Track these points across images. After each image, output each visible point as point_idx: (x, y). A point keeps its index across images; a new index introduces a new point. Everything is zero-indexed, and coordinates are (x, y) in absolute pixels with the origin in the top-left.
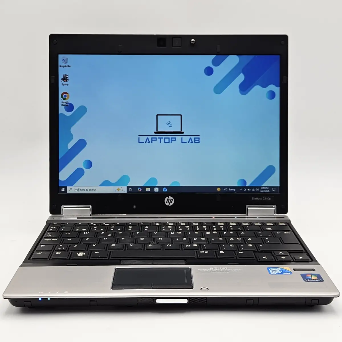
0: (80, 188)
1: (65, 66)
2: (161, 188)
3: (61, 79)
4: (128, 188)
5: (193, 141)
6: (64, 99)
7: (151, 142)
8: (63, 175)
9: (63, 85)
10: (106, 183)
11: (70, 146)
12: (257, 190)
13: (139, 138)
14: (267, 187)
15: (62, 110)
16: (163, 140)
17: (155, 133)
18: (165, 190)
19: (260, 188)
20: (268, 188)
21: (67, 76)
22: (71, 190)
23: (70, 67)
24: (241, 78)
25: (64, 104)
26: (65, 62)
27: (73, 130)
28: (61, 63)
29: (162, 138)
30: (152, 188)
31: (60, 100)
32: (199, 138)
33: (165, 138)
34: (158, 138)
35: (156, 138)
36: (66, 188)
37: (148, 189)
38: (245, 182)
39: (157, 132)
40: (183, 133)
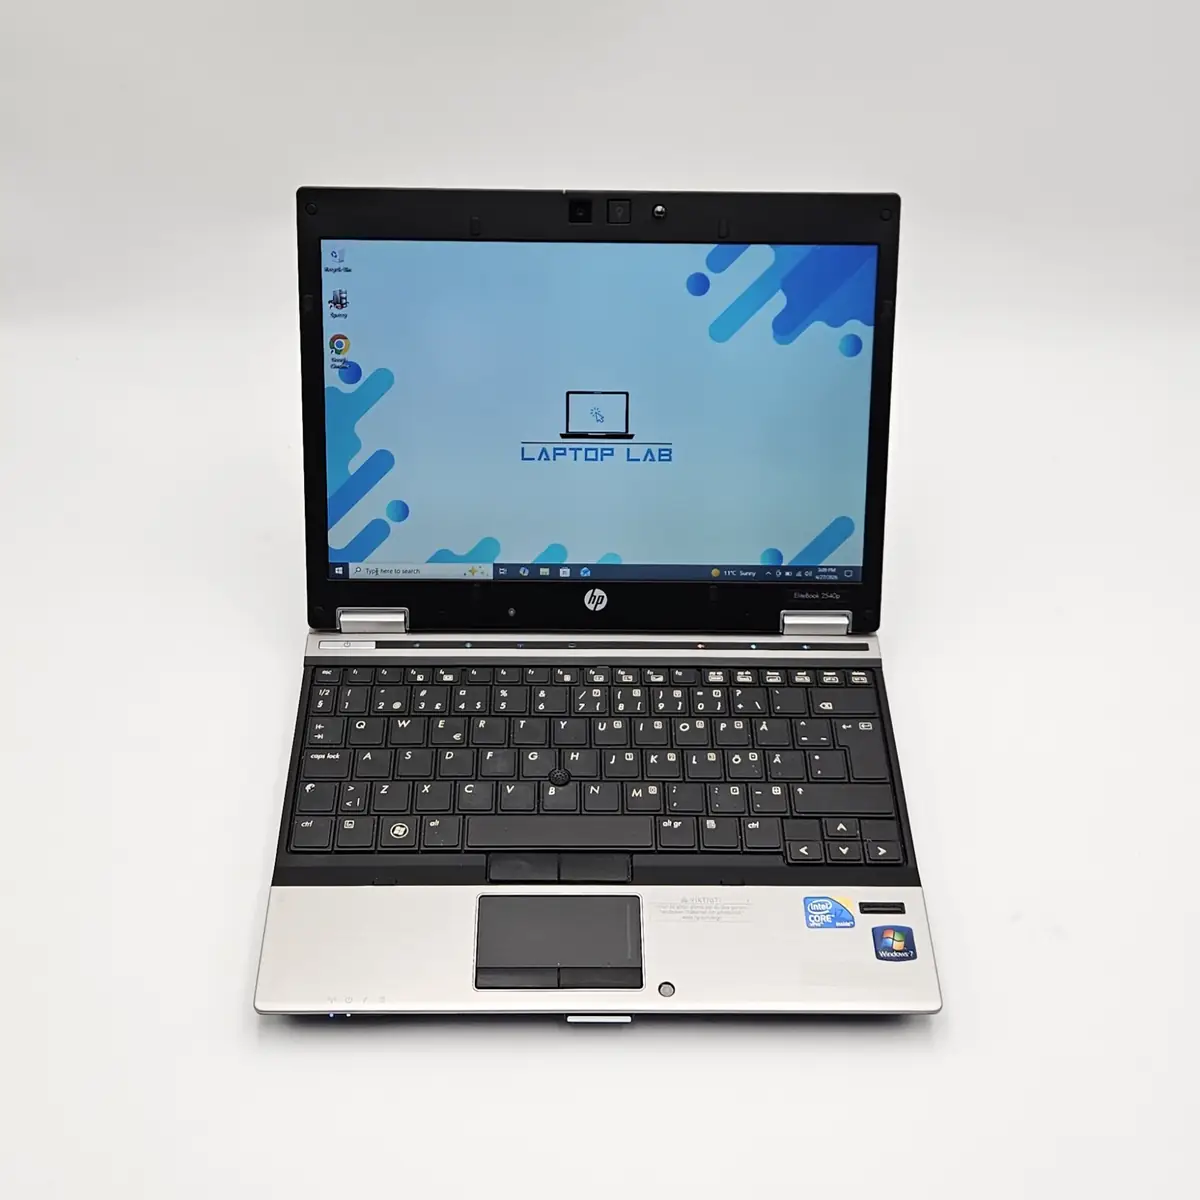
0: (380, 567)
1: (339, 270)
2: (575, 567)
3: (330, 302)
4: (496, 567)
5: (656, 458)
6: (338, 352)
7: (551, 457)
8: (338, 537)
9: (334, 316)
10: (442, 556)
11: (355, 465)
12: (808, 574)
13: (523, 449)
14: (833, 567)
15: (332, 378)
16: (581, 454)
17: (563, 436)
18: (585, 573)
19: (815, 569)
20: (834, 570)
21: (344, 295)
22: (358, 571)
23: (350, 271)
24: (778, 302)
25: (339, 364)
26: (337, 259)
27: (361, 428)
28: (327, 261)
29: (581, 449)
30: (555, 568)
31: (328, 354)
32: (670, 450)
33: (587, 450)
34: (570, 449)
35: (564, 449)
36: (345, 567)
37: (544, 572)
38: (780, 557)
39: (568, 436)
40: (631, 437)
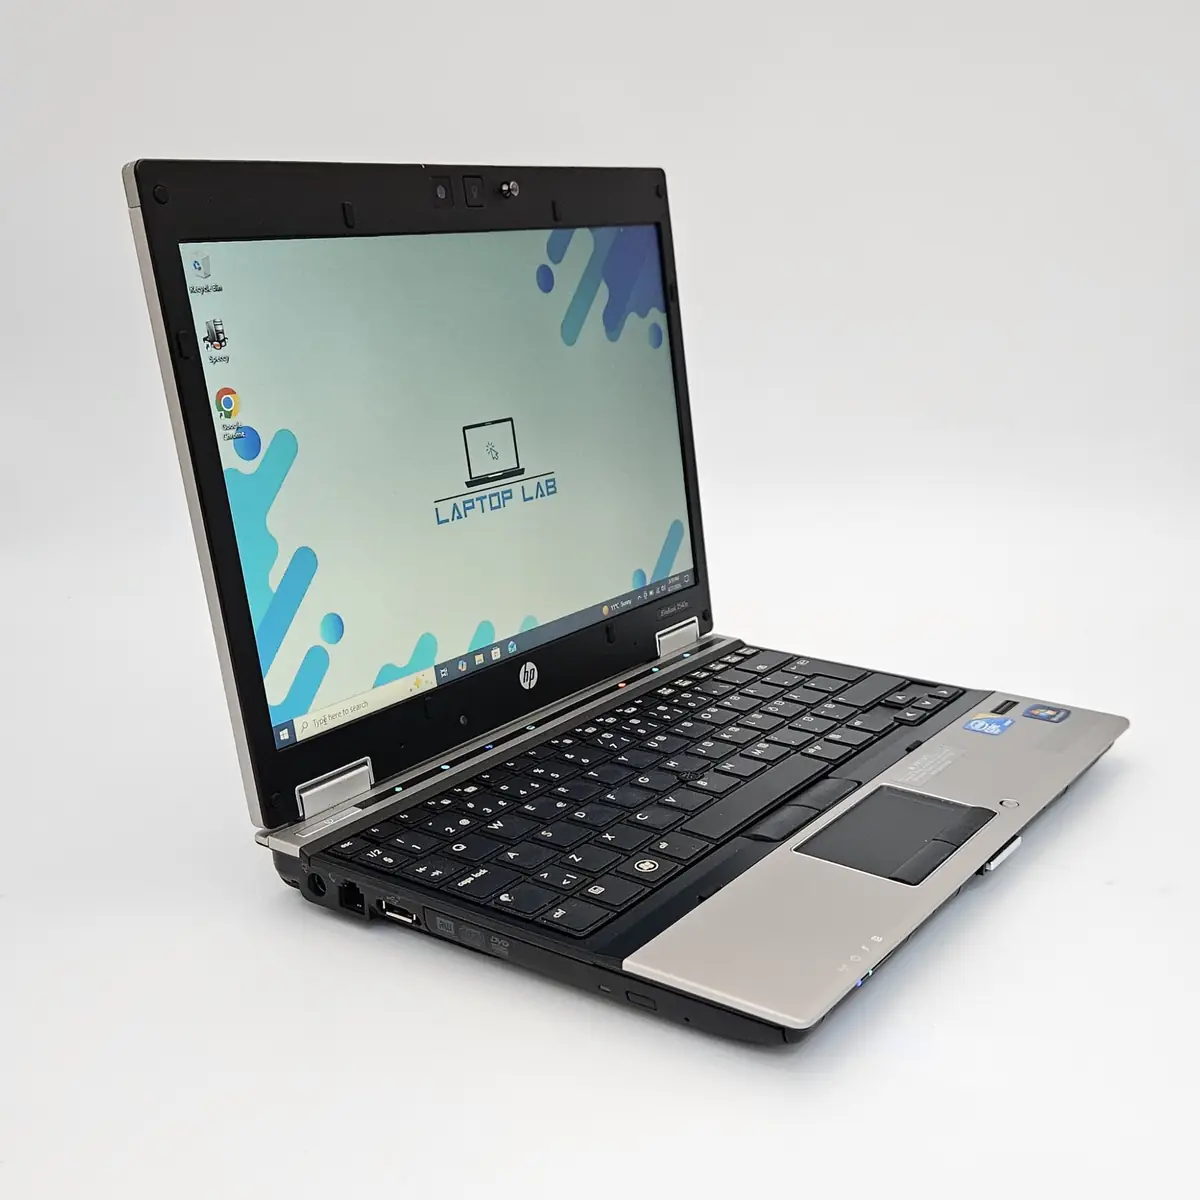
0: (328, 712)
1: (206, 290)
2: (503, 645)
3: (205, 339)
4: (438, 668)
5: (545, 493)
6: (228, 415)
7: (463, 514)
8: (276, 688)
9: (214, 361)
10: (387, 675)
11: (275, 578)
12: (663, 588)
13: (437, 510)
14: (676, 575)
15: (229, 456)
16: (486, 502)
17: (469, 484)
18: (512, 649)
19: (665, 581)
20: (678, 578)
22: (306, 727)
23: (220, 290)
25: (232, 432)
26: (201, 273)
27: (274, 522)
28: (192, 279)
29: (485, 497)
30: (486, 651)
31: (218, 421)
32: (553, 480)
33: (490, 496)
34: (477, 499)
35: (472, 501)
36: (290, 726)
37: (479, 659)
38: (641, 574)
39: (472, 483)
40: (522, 472)
